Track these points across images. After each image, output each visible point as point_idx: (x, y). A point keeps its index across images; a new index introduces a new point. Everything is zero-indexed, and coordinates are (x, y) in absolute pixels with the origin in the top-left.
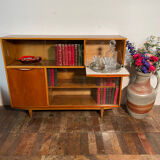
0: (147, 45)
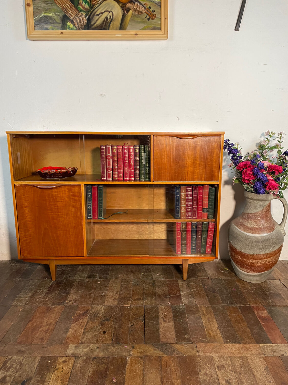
0: (261, 147)
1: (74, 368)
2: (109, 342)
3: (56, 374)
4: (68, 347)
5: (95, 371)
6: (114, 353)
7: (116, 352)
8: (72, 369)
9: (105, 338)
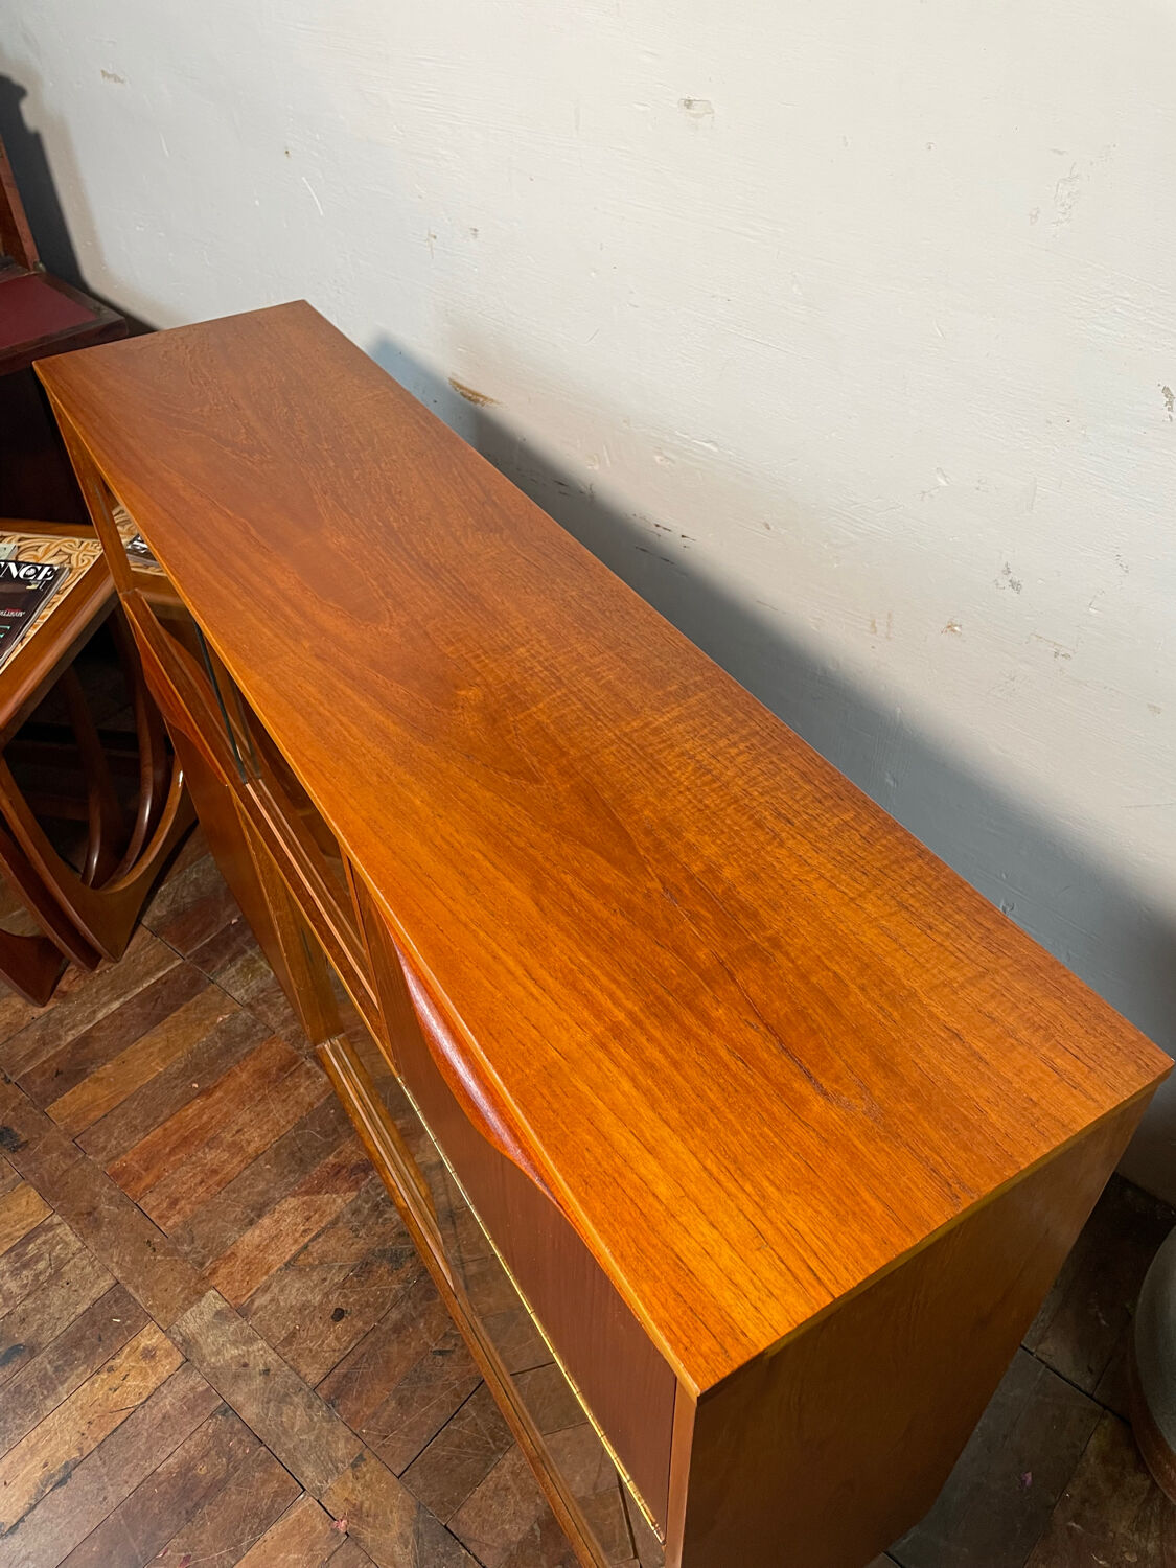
1: (149, 1402)
2: (313, 1374)
3: (97, 1385)
4: (201, 1294)
5: (186, 1469)
6: (283, 1439)
7: (296, 1439)
8: (142, 1403)
9: (319, 1346)
